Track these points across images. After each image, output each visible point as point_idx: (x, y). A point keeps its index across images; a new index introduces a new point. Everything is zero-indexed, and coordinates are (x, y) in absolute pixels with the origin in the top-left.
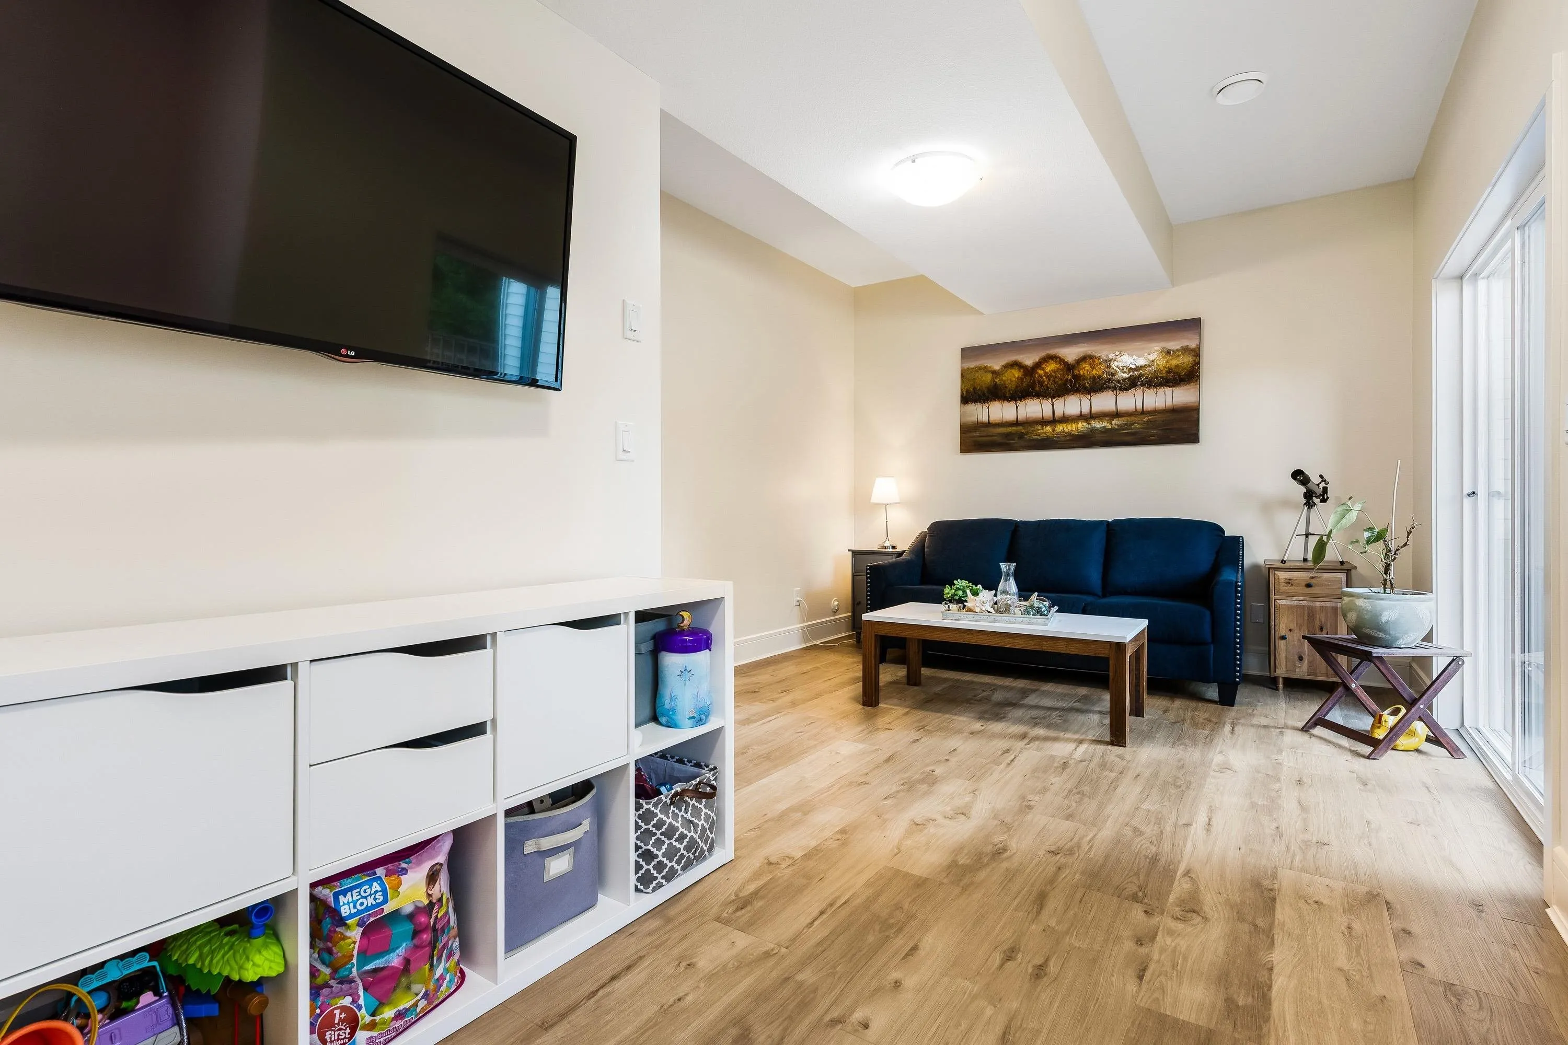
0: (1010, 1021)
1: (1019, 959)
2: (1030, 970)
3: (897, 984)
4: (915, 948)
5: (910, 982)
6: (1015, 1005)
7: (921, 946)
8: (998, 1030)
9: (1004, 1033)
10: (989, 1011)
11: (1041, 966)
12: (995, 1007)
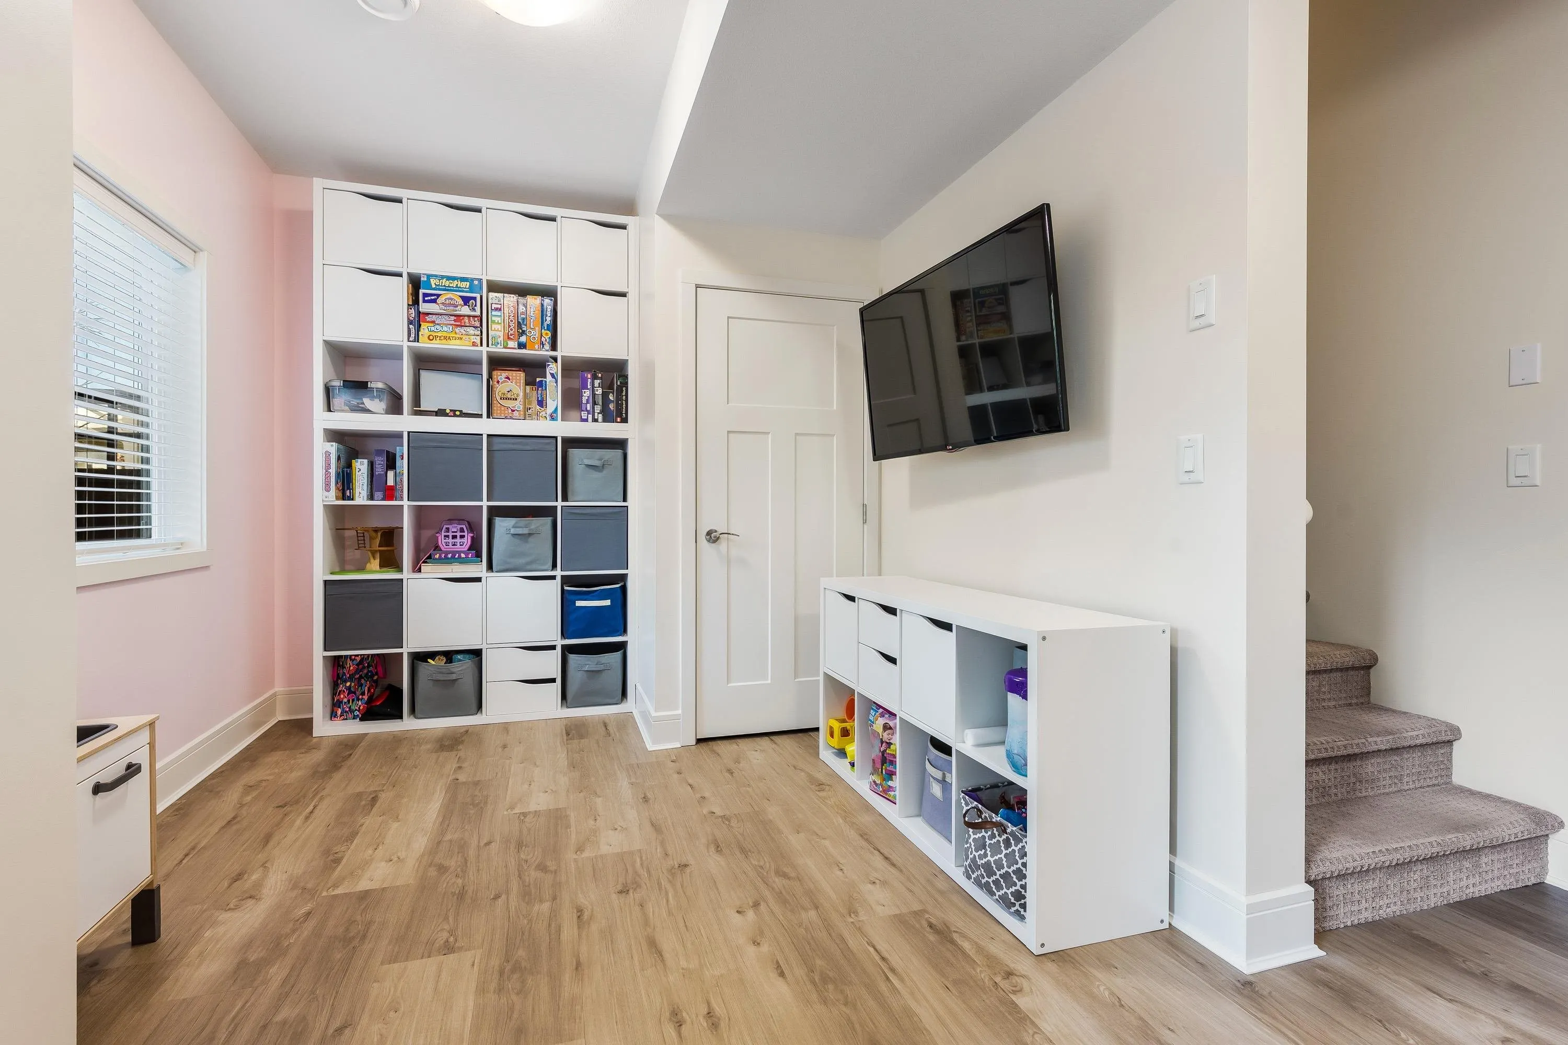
0: (665, 965)
1: (701, 1019)
2: (684, 1014)
3: (756, 943)
4: (782, 974)
5: (751, 950)
6: (671, 978)
7: (781, 979)
8: (667, 956)
9: (661, 955)
10: (683, 963)
11: (681, 1025)
12: (683, 969)
